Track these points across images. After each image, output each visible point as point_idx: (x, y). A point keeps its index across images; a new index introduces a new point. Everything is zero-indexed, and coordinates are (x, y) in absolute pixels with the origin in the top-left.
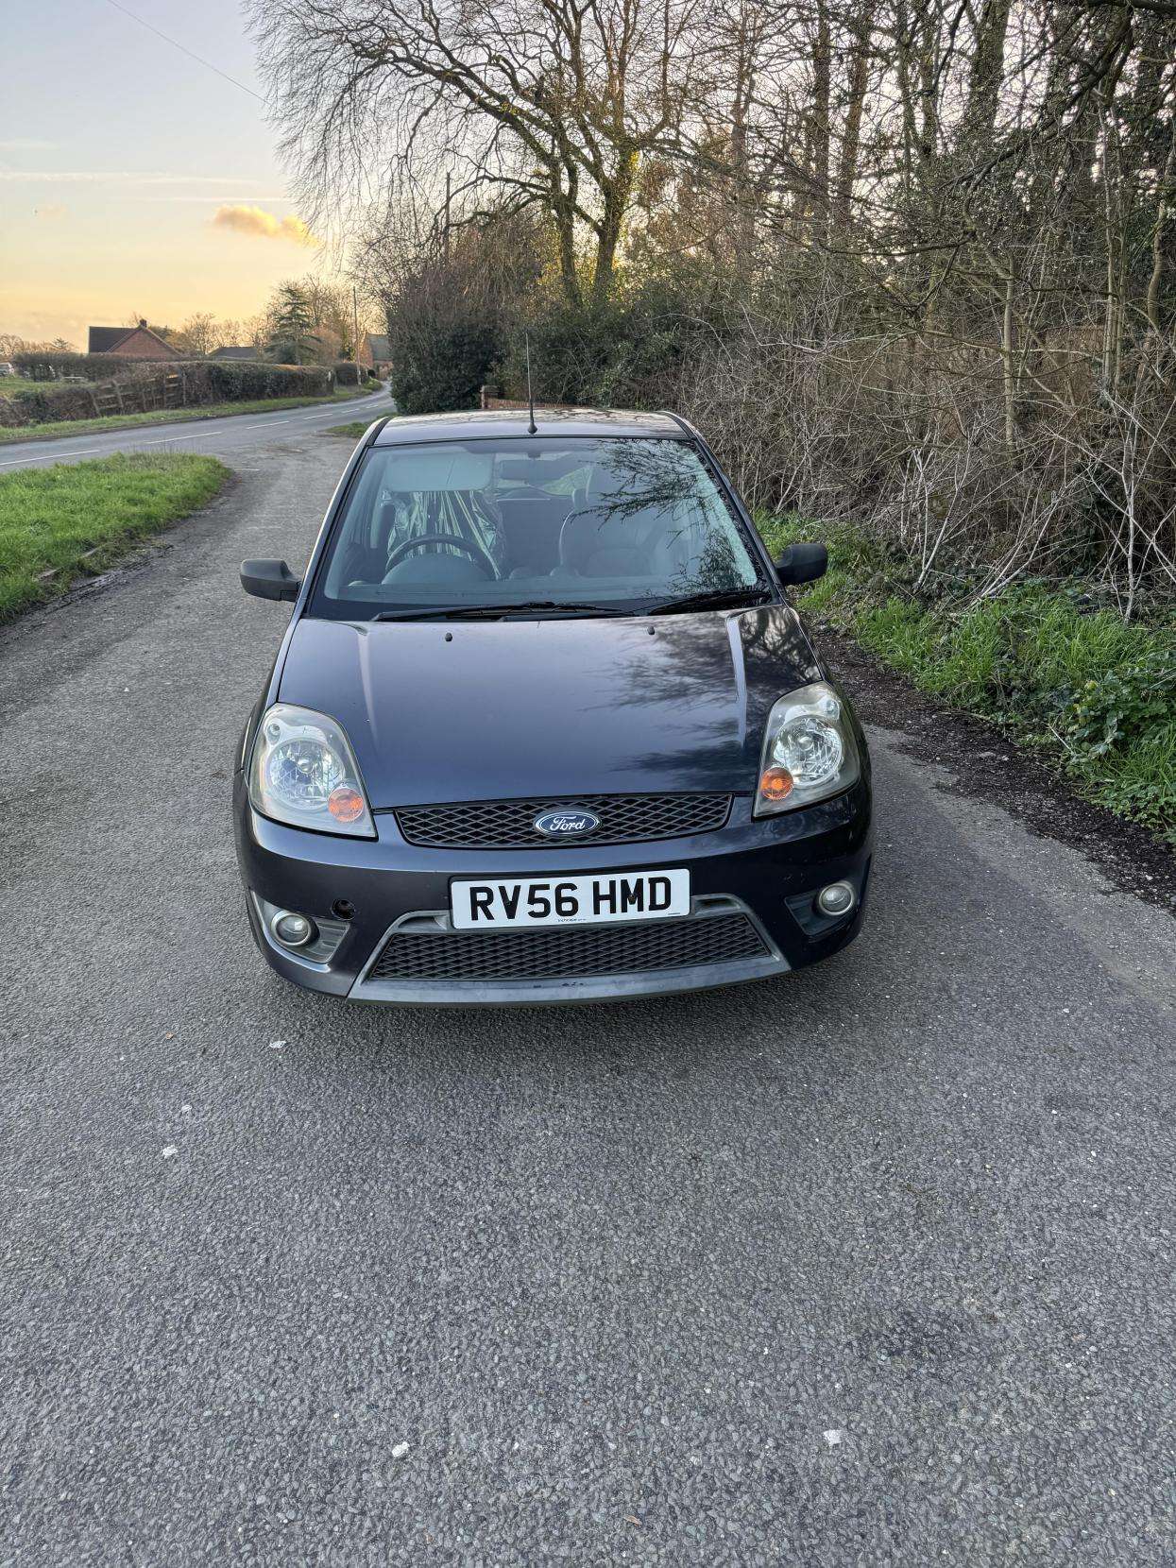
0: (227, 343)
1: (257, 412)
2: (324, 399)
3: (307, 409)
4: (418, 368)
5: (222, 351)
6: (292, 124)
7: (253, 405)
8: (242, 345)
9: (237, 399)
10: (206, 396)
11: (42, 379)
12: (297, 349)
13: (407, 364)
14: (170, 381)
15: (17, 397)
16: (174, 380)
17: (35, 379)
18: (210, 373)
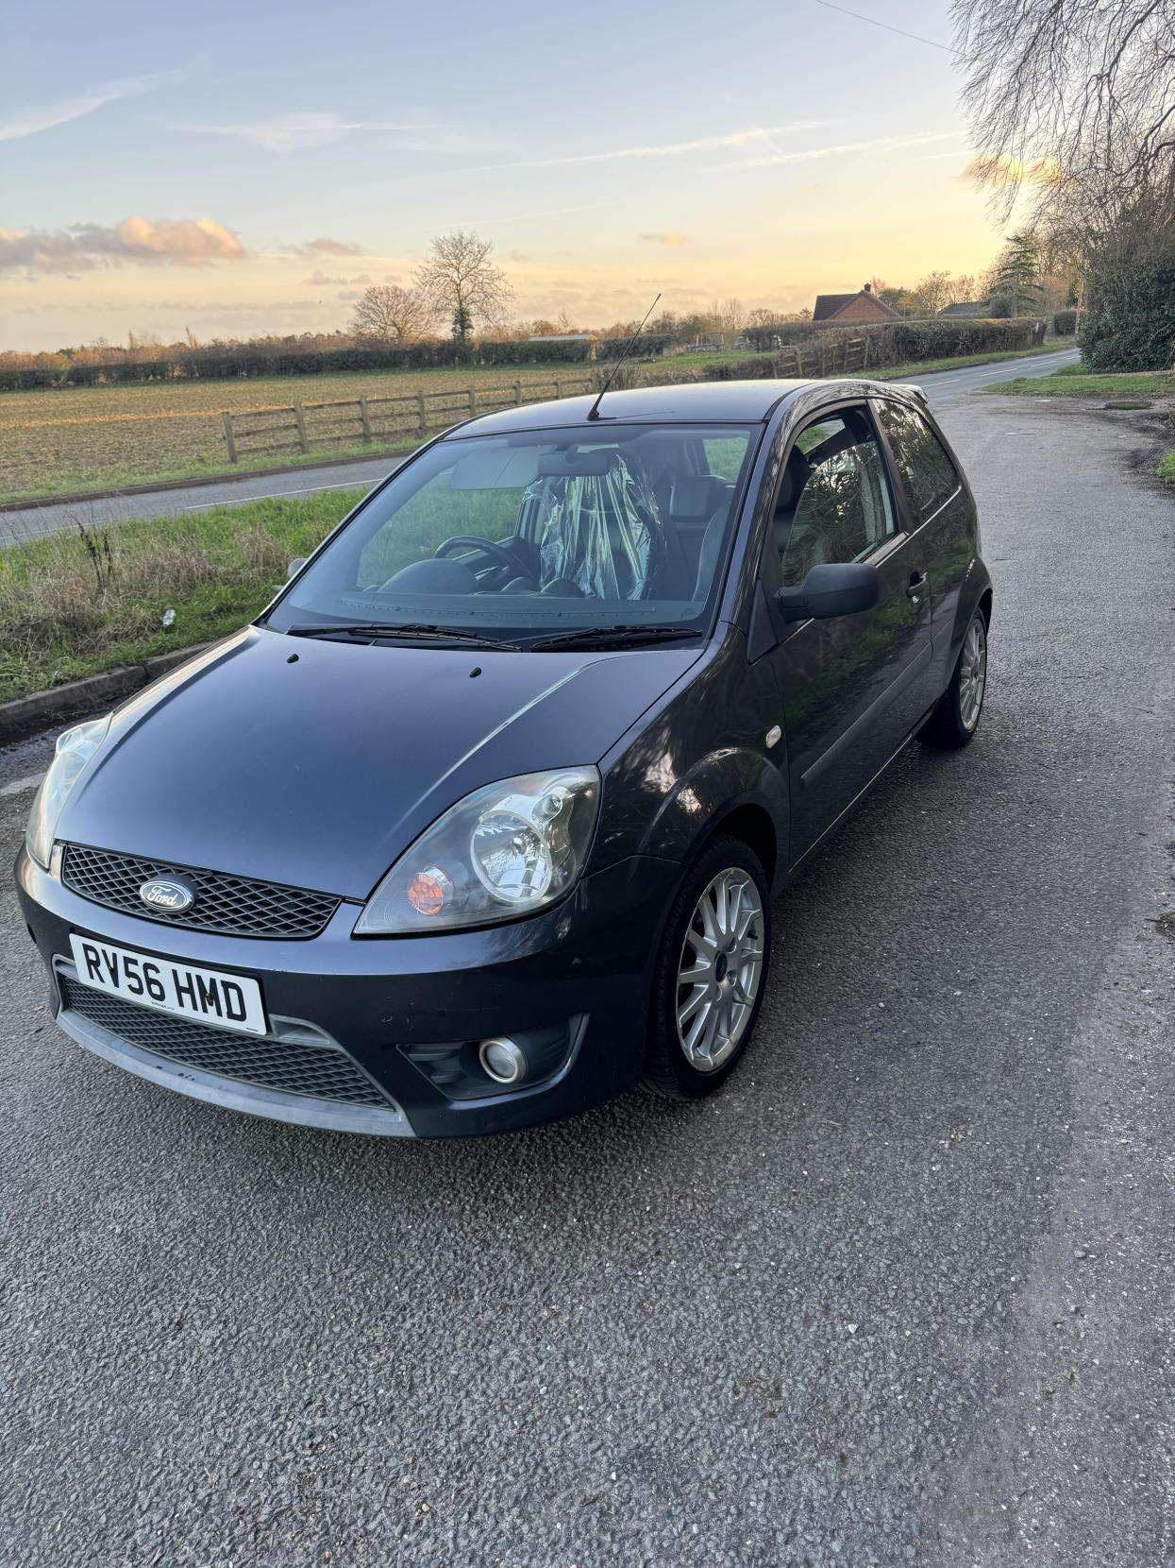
0: (959, 299)
1: (937, 371)
2: (1023, 353)
3: (997, 365)
4: (1114, 312)
5: (953, 307)
6: (983, 64)
7: (936, 364)
8: (974, 300)
9: (922, 358)
10: (888, 358)
11: (765, 349)
12: (1014, 301)
13: (1102, 309)
14: (852, 345)
15: (704, 371)
16: (857, 344)
17: (758, 350)
18: (897, 334)
